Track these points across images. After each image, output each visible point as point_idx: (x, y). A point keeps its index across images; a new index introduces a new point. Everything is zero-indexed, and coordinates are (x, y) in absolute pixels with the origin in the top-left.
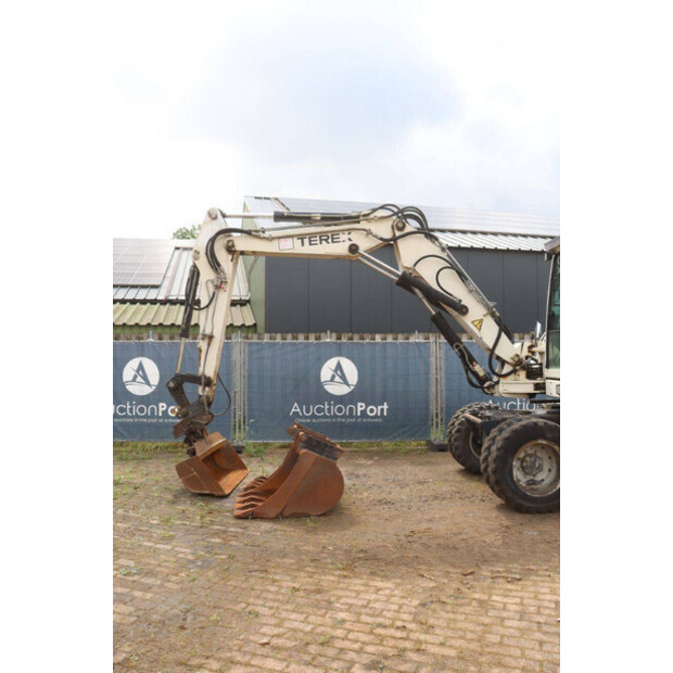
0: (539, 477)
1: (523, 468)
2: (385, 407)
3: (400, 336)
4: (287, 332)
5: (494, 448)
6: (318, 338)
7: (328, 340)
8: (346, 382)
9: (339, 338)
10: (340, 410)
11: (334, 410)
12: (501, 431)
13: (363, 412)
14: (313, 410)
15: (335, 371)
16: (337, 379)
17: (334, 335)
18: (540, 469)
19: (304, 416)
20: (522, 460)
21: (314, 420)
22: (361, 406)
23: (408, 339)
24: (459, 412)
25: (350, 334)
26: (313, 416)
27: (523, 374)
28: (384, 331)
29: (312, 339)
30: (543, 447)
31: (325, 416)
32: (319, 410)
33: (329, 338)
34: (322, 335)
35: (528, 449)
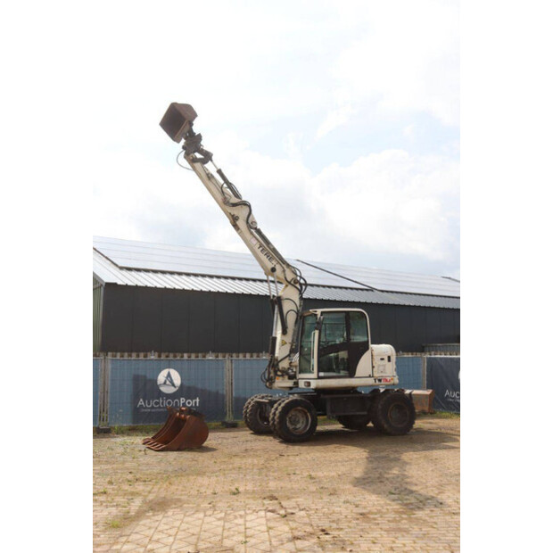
0: (298, 426)
1: (290, 421)
2: (198, 400)
3: (200, 355)
4: (124, 352)
5: (277, 412)
6: (145, 356)
7: (152, 357)
8: (173, 385)
9: (160, 356)
10: (169, 403)
11: (166, 403)
12: (280, 405)
13: (184, 405)
14: (152, 403)
15: (167, 378)
16: (168, 382)
17: (157, 354)
18: (298, 422)
19: (146, 408)
20: (290, 418)
21: (153, 410)
22: (182, 400)
23: (204, 357)
24: (249, 400)
25: (167, 354)
26: (153, 407)
27: (286, 377)
28: (189, 351)
29: (141, 357)
30: (299, 411)
31: (160, 407)
32: (156, 403)
33: (153, 356)
34: (149, 354)
35: (292, 413)
